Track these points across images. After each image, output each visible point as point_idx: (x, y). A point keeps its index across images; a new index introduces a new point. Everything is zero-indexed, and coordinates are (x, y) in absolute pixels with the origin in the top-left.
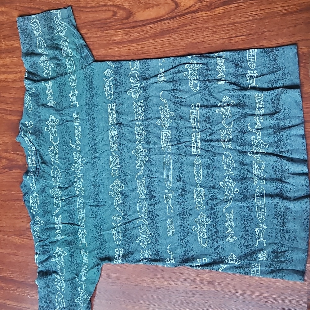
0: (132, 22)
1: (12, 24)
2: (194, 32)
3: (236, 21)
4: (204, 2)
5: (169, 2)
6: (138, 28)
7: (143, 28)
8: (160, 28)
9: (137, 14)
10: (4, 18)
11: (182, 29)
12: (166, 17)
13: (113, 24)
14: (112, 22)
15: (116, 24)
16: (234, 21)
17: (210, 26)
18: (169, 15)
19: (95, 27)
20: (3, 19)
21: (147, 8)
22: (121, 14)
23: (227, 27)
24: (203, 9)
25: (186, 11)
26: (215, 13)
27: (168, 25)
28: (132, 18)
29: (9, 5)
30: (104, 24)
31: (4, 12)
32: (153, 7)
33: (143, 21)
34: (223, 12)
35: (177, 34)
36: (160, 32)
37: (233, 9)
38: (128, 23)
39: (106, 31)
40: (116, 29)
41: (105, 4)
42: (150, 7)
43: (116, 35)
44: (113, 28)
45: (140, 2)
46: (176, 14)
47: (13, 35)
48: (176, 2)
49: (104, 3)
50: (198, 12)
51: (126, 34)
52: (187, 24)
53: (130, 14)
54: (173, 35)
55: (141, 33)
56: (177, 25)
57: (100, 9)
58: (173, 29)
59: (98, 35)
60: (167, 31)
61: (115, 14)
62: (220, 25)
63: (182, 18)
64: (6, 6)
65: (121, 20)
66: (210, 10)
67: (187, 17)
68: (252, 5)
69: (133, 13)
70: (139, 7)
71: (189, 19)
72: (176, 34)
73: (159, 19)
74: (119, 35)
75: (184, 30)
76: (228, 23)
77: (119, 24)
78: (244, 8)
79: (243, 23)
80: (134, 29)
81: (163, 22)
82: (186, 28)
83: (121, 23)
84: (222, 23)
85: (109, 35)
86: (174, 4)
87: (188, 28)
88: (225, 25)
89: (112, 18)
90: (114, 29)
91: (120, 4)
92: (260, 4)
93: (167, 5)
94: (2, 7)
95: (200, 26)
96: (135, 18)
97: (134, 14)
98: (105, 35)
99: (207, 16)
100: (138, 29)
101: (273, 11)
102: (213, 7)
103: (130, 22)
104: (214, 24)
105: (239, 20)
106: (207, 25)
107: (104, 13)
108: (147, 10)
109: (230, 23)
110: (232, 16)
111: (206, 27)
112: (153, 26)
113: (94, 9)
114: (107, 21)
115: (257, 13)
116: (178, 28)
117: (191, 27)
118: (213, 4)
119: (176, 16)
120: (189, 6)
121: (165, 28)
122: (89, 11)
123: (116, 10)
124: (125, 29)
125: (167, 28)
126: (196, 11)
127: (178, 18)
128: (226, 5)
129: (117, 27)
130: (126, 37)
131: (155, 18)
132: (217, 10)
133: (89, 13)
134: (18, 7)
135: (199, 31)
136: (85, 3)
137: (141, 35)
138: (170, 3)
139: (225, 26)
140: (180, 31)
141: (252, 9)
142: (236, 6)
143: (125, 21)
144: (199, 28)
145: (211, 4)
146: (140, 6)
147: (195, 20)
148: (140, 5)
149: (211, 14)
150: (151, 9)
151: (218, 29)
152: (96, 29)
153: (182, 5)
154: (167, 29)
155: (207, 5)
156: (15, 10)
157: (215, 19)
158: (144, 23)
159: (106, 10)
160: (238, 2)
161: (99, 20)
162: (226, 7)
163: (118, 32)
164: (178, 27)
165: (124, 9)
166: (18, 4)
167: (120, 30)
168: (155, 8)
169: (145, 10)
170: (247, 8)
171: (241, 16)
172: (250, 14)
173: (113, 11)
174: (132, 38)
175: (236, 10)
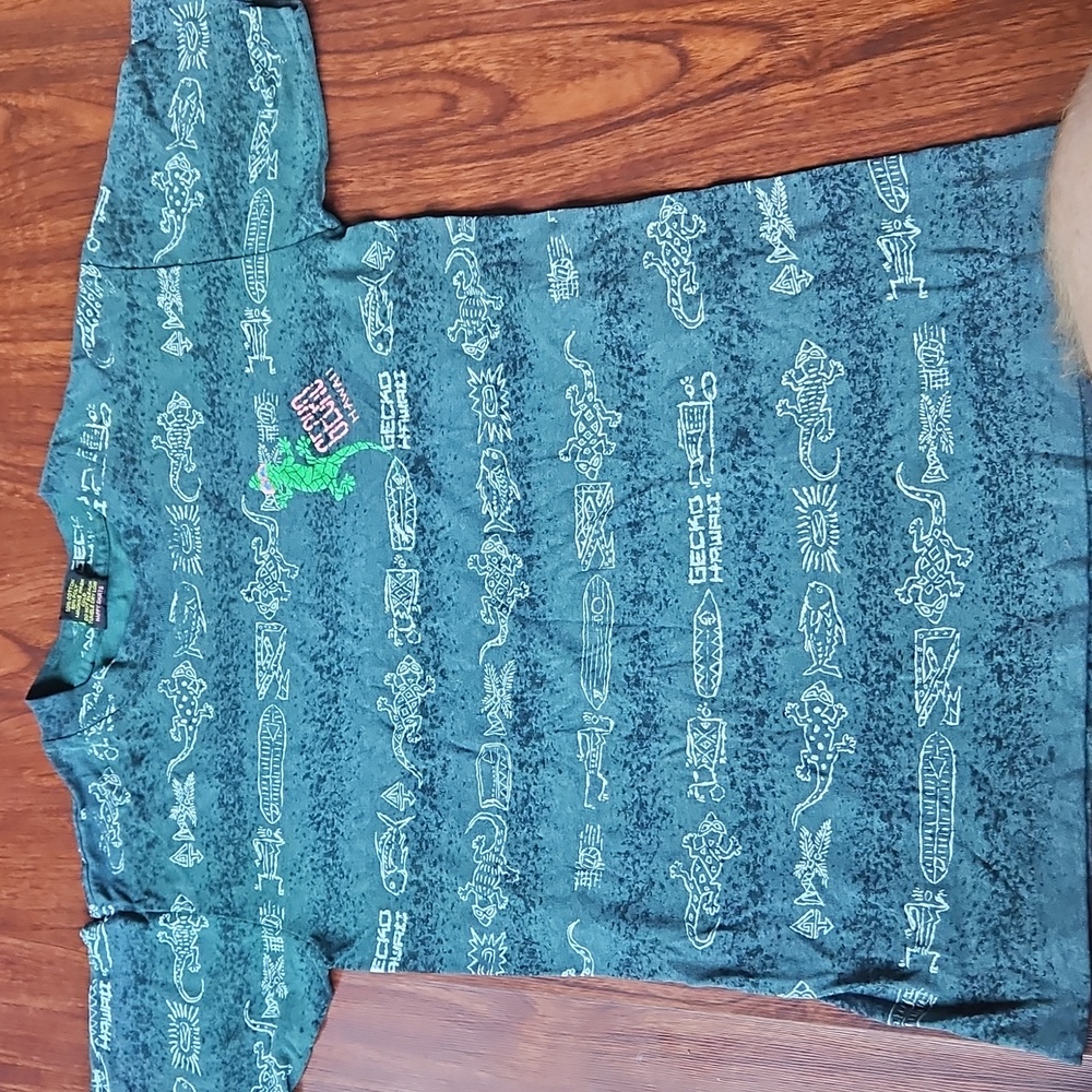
0: (515, 132)
1: (74, 153)
2: (753, 163)
3: (915, 113)
4: (791, 45)
5: (654, 53)
6: (539, 152)
7: (558, 152)
8: (623, 150)
9: (534, 100)
10: (43, 135)
11: (708, 152)
12: (642, 109)
13: (443, 141)
14: (442, 134)
15: (452, 142)
16: (907, 115)
17: (816, 139)
18: (655, 102)
19: (376, 155)
20: (40, 139)
21: (572, 79)
22: (473, 102)
23: (882, 140)
24: (784, 72)
25: (722, 84)
26: (833, 89)
27: (654, 140)
28: (514, 116)
29: (63, 85)
30: (412, 142)
31: (43, 112)
32: (594, 73)
33: (559, 126)
34: (864, 82)
35: (688, 170)
36: (622, 166)
37: (902, 69)
38: (500, 137)
39: (421, 171)
40: (457, 161)
41: (411, 70)
42: (582, 75)
43: (455, 185)
44: (446, 159)
45: (544, 56)
46: (681, 96)
47: (76, 195)
48: (682, 50)
49: (410, 66)
50: (766, 84)
51: (494, 179)
52: (725, 133)
53: (508, 103)
54: (670, 176)
55: (551, 174)
56: (685, 138)
57: (396, 86)
58: (672, 154)
59: (390, 187)
60: (649, 160)
61: (451, 103)
62: (854, 132)
63: (706, 110)
64: (52, 91)
65: (472, 127)
66: (815, 76)
67: (725, 107)
68: (978, 51)
69: (521, 98)
70: (541, 73)
71: (733, 112)
72: (683, 171)
73: (617, 119)
74: (469, 181)
75: (714, 157)
76: (884, 123)
77: (465, 141)
78: (945, 62)
79: (945, 120)
80: (522, 160)
81: (635, 129)
82: (720, 148)
83: (472, 139)
84: (863, 126)
85: (431, 185)
86: (674, 60)
87: (729, 147)
88: (875, 129)
89: (441, 121)
90: (448, 162)
91: (468, 68)
92: (1009, 45)
93: (647, 64)
94: (37, 94)
95: (775, 138)
96: (526, 117)
97: (523, 102)
98: (414, 186)
99: (804, 99)
100: (540, 159)
101: (1061, 73)
102: (826, 64)
103: (507, 131)
104: (829, 130)
105: (927, 112)
106: (803, 135)
107: (411, 100)
108: (569, 85)
109: (893, 124)
110: (900, 97)
111: (800, 142)
112: (596, 143)
113: (372, 90)
114: (421, 134)
115: (999, 79)
116: (692, 150)
117: (741, 144)
118: (826, 53)
119: (683, 106)
120: (731, 63)
121: (641, 150)
122: (352, 99)
123: (453, 91)
124: (491, 158)
125: (649, 151)
126: (761, 83)
127: (690, 111)
128: (875, 55)
129: (460, 151)
130: (493, 189)
131: (602, 116)
132: (842, 73)
133: (355, 103)
134: (94, 91)
135: (773, 156)
136: (338, 67)
137: (550, 178)
138: (656, 57)
139: (875, 136)
140: (699, 160)
141: (980, 66)
142: (916, 56)
143: (490, 129)
144: (772, 145)
145: (816, 54)
146: (545, 71)
147: (756, 118)
148: (545, 67)
149: (818, 91)
150: (586, 81)
151: (847, 146)
152: (380, 163)
153: (704, 62)
154: (650, 155)
155: (800, 59)
156: (84, 104)
157: (835, 109)
158: (562, 135)
159: (417, 91)
160: (925, 40)
161: (392, 130)
162: (877, 62)
163: (465, 172)
164: (690, 145)
165: (485, 83)
166: (95, 81)
167: (470, 166)
168: (601, 76)
169: (562, 87)
170: (958, 63)
171: (936, 94)
172: (972, 87)
173: (444, 94)
174: (515, 192)
175: (914, 73)
